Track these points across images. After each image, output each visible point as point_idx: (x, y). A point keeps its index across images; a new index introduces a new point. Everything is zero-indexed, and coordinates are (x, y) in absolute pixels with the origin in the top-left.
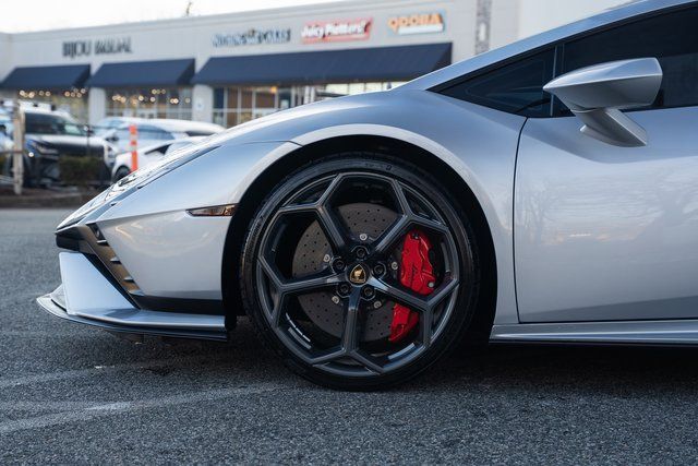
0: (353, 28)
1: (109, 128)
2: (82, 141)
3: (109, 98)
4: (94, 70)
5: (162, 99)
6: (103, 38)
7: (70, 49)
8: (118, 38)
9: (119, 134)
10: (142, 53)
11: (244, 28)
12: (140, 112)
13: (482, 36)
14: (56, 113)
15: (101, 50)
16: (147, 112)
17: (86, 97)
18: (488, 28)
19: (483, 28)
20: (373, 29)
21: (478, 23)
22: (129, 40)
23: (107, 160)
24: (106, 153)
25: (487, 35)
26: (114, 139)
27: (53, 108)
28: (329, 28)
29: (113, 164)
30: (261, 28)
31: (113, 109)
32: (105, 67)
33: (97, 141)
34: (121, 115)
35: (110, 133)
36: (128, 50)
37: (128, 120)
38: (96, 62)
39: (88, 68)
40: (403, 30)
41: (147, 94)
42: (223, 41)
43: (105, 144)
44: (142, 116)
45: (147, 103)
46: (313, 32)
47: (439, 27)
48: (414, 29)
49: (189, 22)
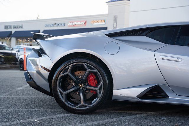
0: (82, 23)
1: (17, 48)
2: (10, 52)
3: (17, 40)
4: (13, 33)
5: (31, 40)
6: (15, 25)
7: (6, 27)
8: (19, 25)
9: (20, 50)
10: (26, 28)
11: (53, 22)
12: (25, 44)
13: (115, 26)
14: (3, 44)
15: (15, 27)
16: (27, 44)
17: (10, 40)
18: (116, 24)
19: (115, 24)
20: (87, 23)
21: (114, 22)
22: (23, 25)
23: (17, 57)
24: (17, 55)
25: (116, 25)
26: (19, 51)
27: (2, 43)
28: (75, 23)
29: (18, 58)
30: (58, 22)
31: (17, 43)
32: (16, 32)
33: (14, 52)
34: (20, 44)
35: (17, 50)
36: (22, 28)
37: (22, 46)
38: (13, 31)
39: (11, 32)
40: (95, 24)
41: (27, 39)
42: (47, 26)
43: (16, 53)
44: (25, 45)
45: (27, 41)
46: (71, 24)
47: (104, 23)
48: (97, 24)
49: (38, 21)
